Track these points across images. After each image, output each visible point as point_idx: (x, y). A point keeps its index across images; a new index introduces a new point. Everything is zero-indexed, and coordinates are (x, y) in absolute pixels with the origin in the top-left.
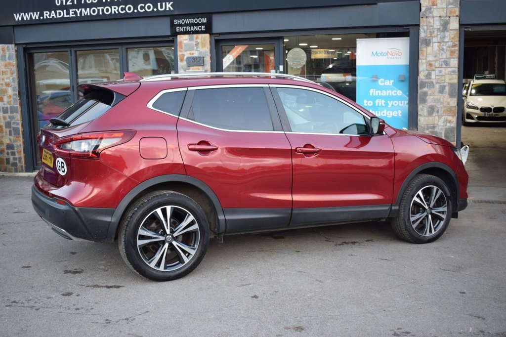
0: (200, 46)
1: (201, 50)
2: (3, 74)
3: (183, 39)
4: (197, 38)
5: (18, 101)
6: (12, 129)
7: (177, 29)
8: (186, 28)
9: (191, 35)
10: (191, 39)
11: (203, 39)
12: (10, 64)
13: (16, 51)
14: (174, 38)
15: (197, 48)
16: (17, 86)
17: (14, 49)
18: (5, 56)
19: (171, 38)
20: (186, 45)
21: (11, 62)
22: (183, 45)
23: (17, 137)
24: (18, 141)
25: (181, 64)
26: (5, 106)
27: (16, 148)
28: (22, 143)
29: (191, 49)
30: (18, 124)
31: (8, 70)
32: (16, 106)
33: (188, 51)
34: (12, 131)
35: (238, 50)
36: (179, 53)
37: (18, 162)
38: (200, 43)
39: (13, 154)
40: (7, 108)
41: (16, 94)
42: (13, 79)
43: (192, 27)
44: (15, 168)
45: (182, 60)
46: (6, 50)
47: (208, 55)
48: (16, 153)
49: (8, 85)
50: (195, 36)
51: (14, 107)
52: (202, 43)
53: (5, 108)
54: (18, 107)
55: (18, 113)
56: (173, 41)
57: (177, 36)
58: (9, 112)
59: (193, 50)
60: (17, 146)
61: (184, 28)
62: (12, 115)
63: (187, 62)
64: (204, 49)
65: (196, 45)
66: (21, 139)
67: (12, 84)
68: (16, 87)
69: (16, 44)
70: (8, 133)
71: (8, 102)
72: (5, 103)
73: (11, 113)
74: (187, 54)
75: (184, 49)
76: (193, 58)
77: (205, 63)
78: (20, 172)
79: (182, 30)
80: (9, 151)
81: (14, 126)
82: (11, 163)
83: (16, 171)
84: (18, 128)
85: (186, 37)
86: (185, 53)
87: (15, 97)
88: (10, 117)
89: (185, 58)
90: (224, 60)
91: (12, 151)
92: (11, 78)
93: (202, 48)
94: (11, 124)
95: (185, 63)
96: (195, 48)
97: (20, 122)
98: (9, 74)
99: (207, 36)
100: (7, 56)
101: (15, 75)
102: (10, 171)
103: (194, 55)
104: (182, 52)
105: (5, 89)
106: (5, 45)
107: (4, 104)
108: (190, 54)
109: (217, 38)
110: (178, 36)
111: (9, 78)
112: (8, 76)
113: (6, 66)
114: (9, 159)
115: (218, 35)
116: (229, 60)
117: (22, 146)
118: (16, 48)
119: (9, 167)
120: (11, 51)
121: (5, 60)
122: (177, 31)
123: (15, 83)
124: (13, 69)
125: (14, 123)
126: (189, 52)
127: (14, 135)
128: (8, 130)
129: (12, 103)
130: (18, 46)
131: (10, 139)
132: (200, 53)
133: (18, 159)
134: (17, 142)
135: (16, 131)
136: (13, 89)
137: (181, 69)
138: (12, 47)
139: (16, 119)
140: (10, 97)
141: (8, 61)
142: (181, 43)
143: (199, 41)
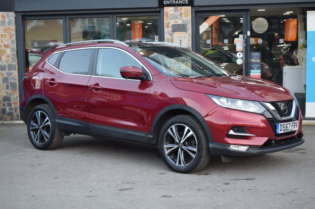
0: (183, 16)
1: (184, 19)
2: (2, 37)
3: (168, 10)
4: (181, 9)
5: (16, 60)
6: (9, 84)
7: (164, 2)
8: (172, 2)
9: (176, 7)
10: (176, 11)
11: (186, 10)
12: (9, 28)
13: (15, 18)
14: (161, 9)
15: (181, 17)
16: (16, 47)
17: (13, 16)
18: (5, 22)
19: (158, 9)
20: (171, 15)
21: (11, 27)
22: (169, 15)
23: (13, 90)
24: (15, 94)
25: (167, 31)
26: (3, 64)
27: (12, 100)
28: (18, 95)
29: (176, 18)
30: (15, 79)
31: (7, 34)
32: (13, 64)
33: (173, 19)
34: (10, 86)
35: (212, 19)
36: (165, 21)
37: (14, 111)
38: (183, 14)
39: (10, 105)
40: (5, 66)
41: (15, 54)
42: (12, 41)
43: (177, 1)
44: (11, 118)
45: (167, 27)
46: (6, 17)
47: (190, 23)
48: (13, 104)
49: (6, 46)
50: (179, 8)
51: (12, 65)
52: (185, 13)
53: (3, 66)
54: (15, 65)
55: (15, 70)
56: (159, 12)
57: (163, 8)
58: (7, 69)
59: (178, 19)
60: (14, 98)
61: (170, 2)
62: (9, 72)
63: (172, 28)
64: (187, 18)
65: (180, 15)
66: (18, 92)
67: (11, 45)
68: (14, 48)
69: (15, 12)
70: (5, 87)
71: (6, 61)
72: (3, 61)
73: (9, 70)
74: (172, 22)
75: (169, 18)
76: (178, 25)
77: (187, 29)
78: (15, 120)
79: (169, 3)
80: (6, 103)
81: (11, 81)
82: (7, 112)
83: (12, 119)
84: (16, 83)
85: (172, 8)
86: (171, 21)
87: (13, 56)
88: (7, 74)
89: (171, 25)
90: (201, 27)
91: (8, 102)
92: (10, 40)
93: (185, 17)
94: (8, 80)
95: (170, 29)
96: (180, 17)
97: (17, 78)
98: (8, 37)
99: (190, 8)
100: (7, 22)
101: (14, 38)
102: (6, 120)
103: (179, 23)
104: (168, 20)
105: (4, 50)
106: (5, 13)
107: (2, 63)
108: (175, 22)
109: (197, 10)
110: (165, 8)
111: (8, 40)
112: (7, 38)
113: (5, 30)
114: (5, 109)
115: (198, 7)
116: (205, 27)
117: (18, 98)
118: (15, 15)
119: (5, 116)
120: (11, 18)
121: (5, 25)
122: (164, 4)
123: (14, 45)
124: (12, 33)
125: (11, 79)
126: (173, 21)
127: (11, 88)
128: (5, 85)
129: (10, 61)
130: (17, 13)
131: (7, 92)
132: (184, 21)
133: (14, 109)
134: (13, 94)
135: (13, 85)
136: (12, 50)
137: (167, 34)
138: (12, 15)
139: (13, 75)
140: (8, 56)
141: (7, 26)
142: (167, 13)
143: (183, 12)
